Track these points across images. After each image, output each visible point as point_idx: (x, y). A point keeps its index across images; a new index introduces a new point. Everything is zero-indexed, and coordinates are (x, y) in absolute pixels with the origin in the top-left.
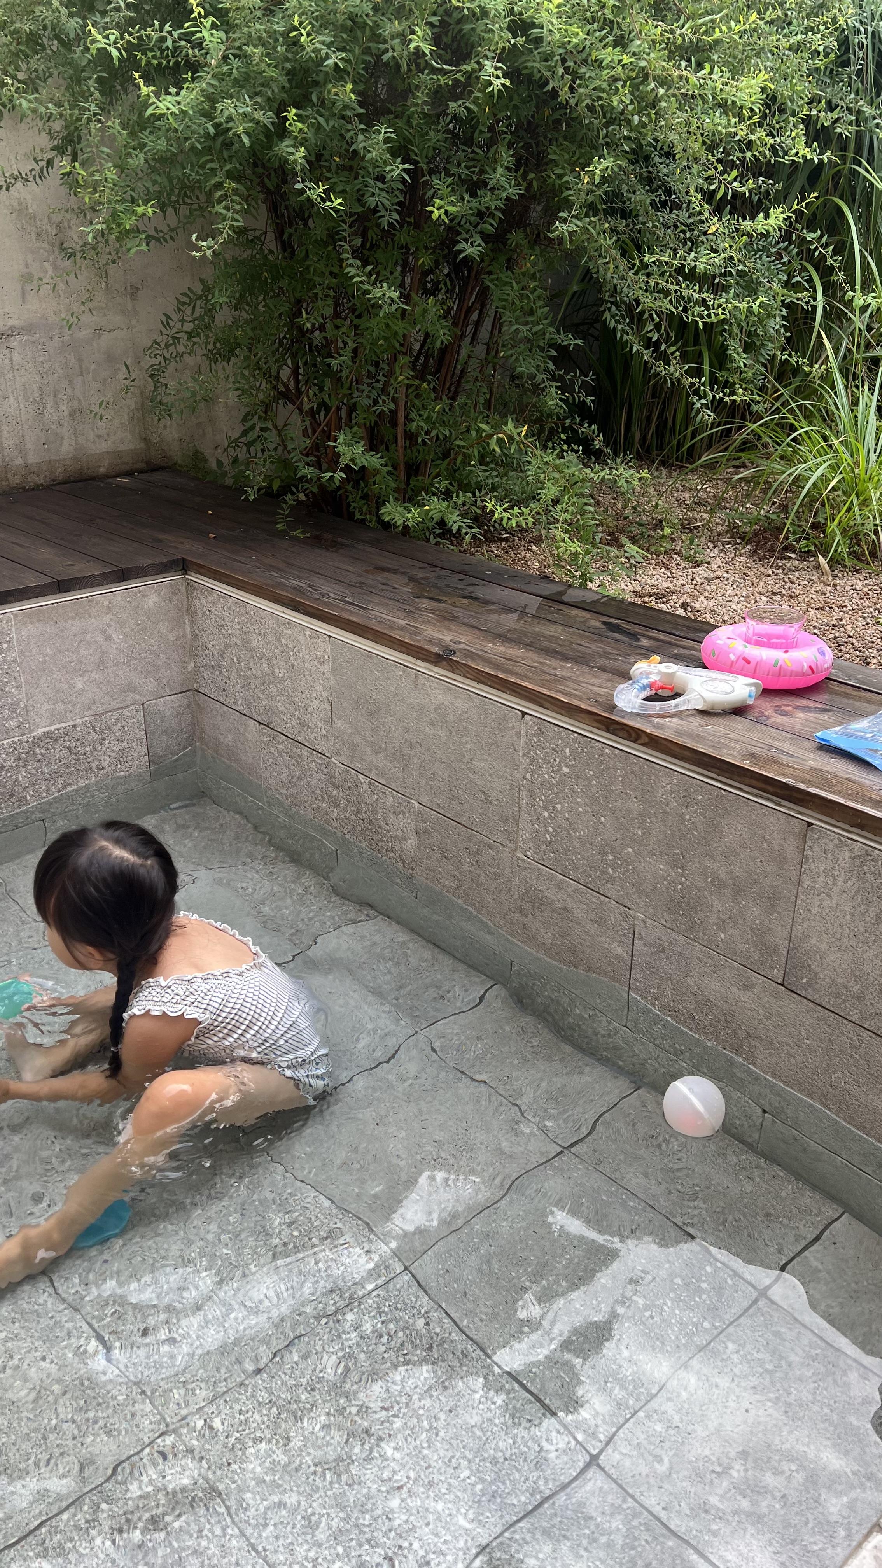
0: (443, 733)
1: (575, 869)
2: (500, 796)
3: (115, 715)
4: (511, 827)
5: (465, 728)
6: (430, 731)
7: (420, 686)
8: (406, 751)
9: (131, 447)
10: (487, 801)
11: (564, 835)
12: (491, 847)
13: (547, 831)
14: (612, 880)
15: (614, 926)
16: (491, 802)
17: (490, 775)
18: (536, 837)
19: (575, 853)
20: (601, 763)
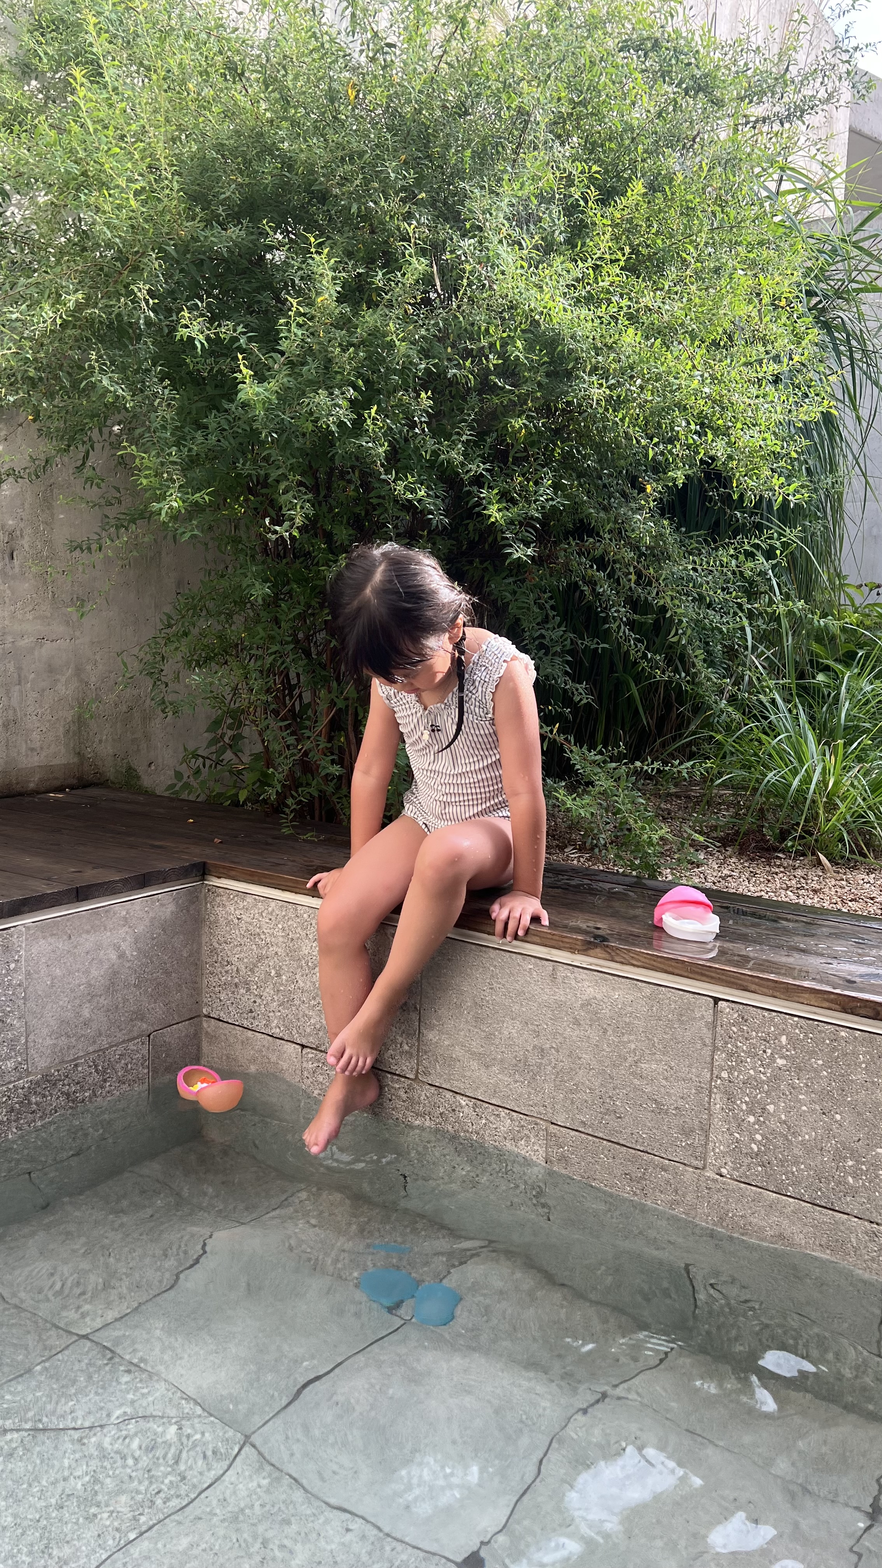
0: (594, 1035)
1: (796, 1183)
2: (680, 1103)
3: (120, 1050)
4: (697, 1139)
5: (627, 1024)
6: (570, 1032)
7: (560, 980)
8: (533, 1060)
9: (64, 761)
10: (660, 1109)
11: (780, 1142)
12: (664, 1169)
13: (753, 1140)
14: (854, 1192)
15: (856, 1249)
16: (666, 1113)
17: (666, 1079)
18: (736, 1150)
19: (796, 1163)
20: (835, 1049)
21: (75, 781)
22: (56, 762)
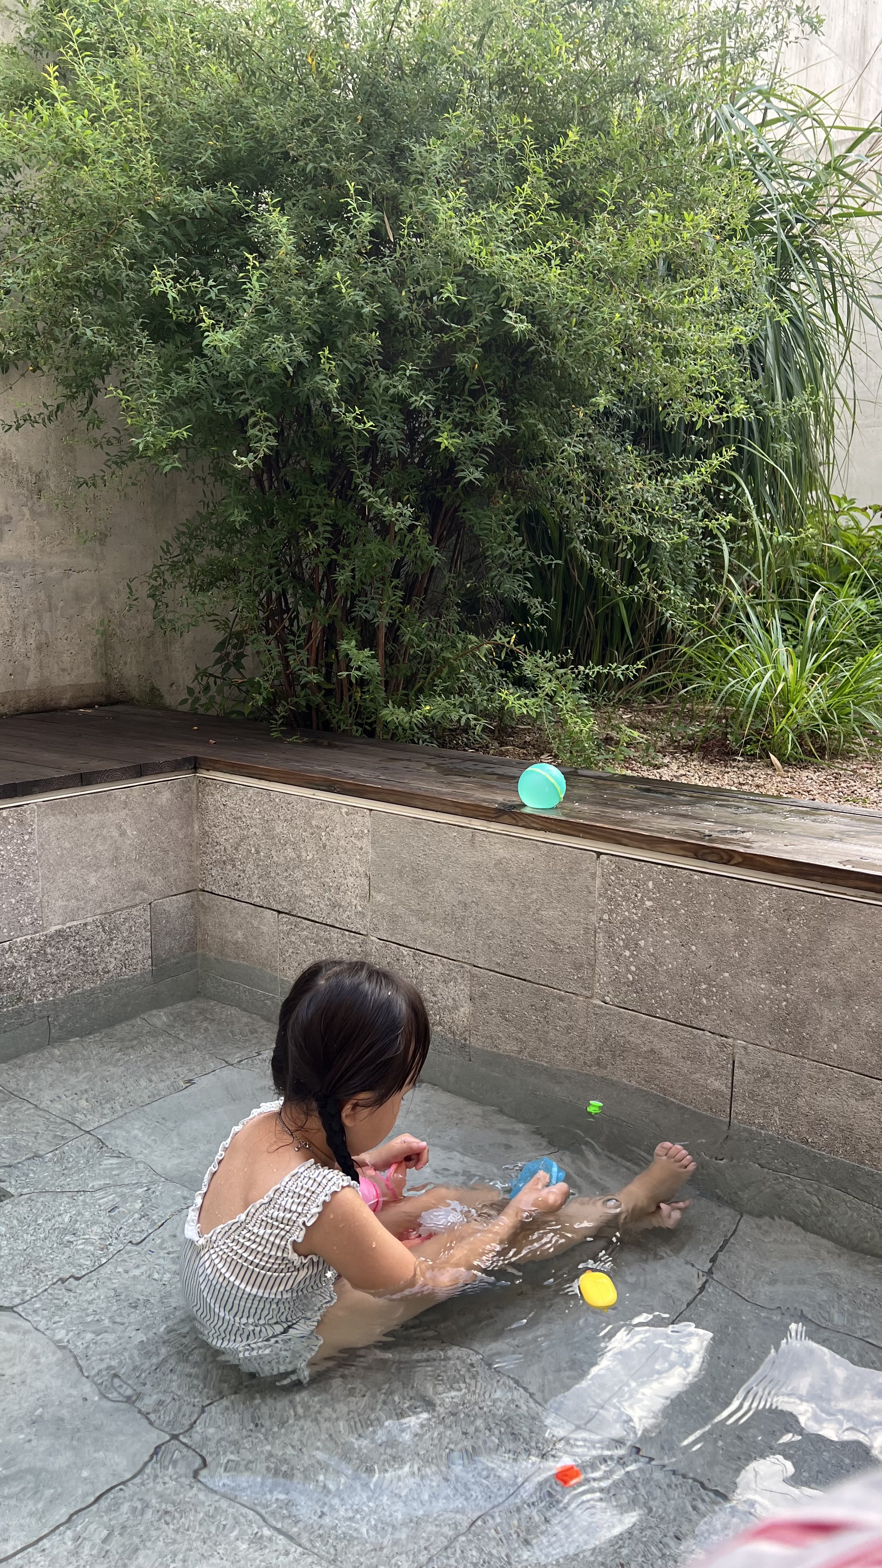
0: (504, 888)
1: (663, 1005)
2: (573, 942)
3: (124, 915)
4: (586, 973)
5: (530, 878)
6: (488, 888)
7: (477, 844)
8: (459, 913)
9: (92, 680)
10: (558, 950)
11: (649, 971)
12: (561, 999)
13: (630, 972)
14: (706, 1010)
15: (710, 1059)
16: (562, 951)
17: (561, 923)
18: (616, 980)
19: (662, 989)
20: (690, 890)
21: (103, 699)
22: (85, 681)
